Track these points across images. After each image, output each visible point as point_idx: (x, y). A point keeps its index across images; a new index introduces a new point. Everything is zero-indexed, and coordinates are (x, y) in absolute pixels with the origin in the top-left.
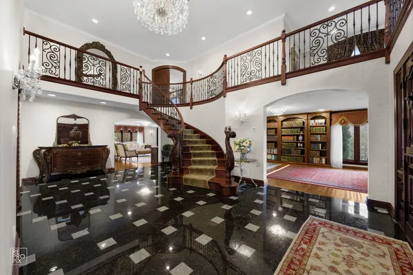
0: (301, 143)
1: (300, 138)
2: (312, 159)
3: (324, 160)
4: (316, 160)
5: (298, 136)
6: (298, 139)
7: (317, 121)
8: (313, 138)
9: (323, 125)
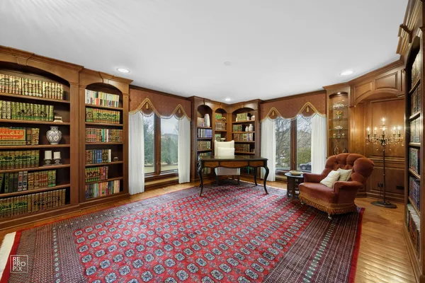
0: (54, 150)
1: (54, 135)
2: (91, 189)
3: (116, 184)
4: (98, 189)
5: (45, 128)
6: (43, 138)
7: (102, 95)
8: (93, 136)
9: (116, 106)
